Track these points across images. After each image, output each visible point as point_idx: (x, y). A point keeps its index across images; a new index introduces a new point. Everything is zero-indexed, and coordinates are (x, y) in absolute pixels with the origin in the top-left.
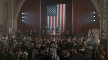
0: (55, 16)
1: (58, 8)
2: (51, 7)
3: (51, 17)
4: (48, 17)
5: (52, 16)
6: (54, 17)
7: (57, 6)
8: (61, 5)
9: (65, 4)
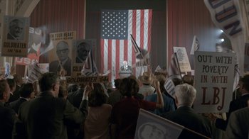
0: (122, 38)
1: (130, 20)
2: (114, 15)
3: (114, 42)
4: (106, 41)
5: (114, 38)
6: (122, 42)
7: (127, 13)
8: (138, 11)
9: (147, 10)
